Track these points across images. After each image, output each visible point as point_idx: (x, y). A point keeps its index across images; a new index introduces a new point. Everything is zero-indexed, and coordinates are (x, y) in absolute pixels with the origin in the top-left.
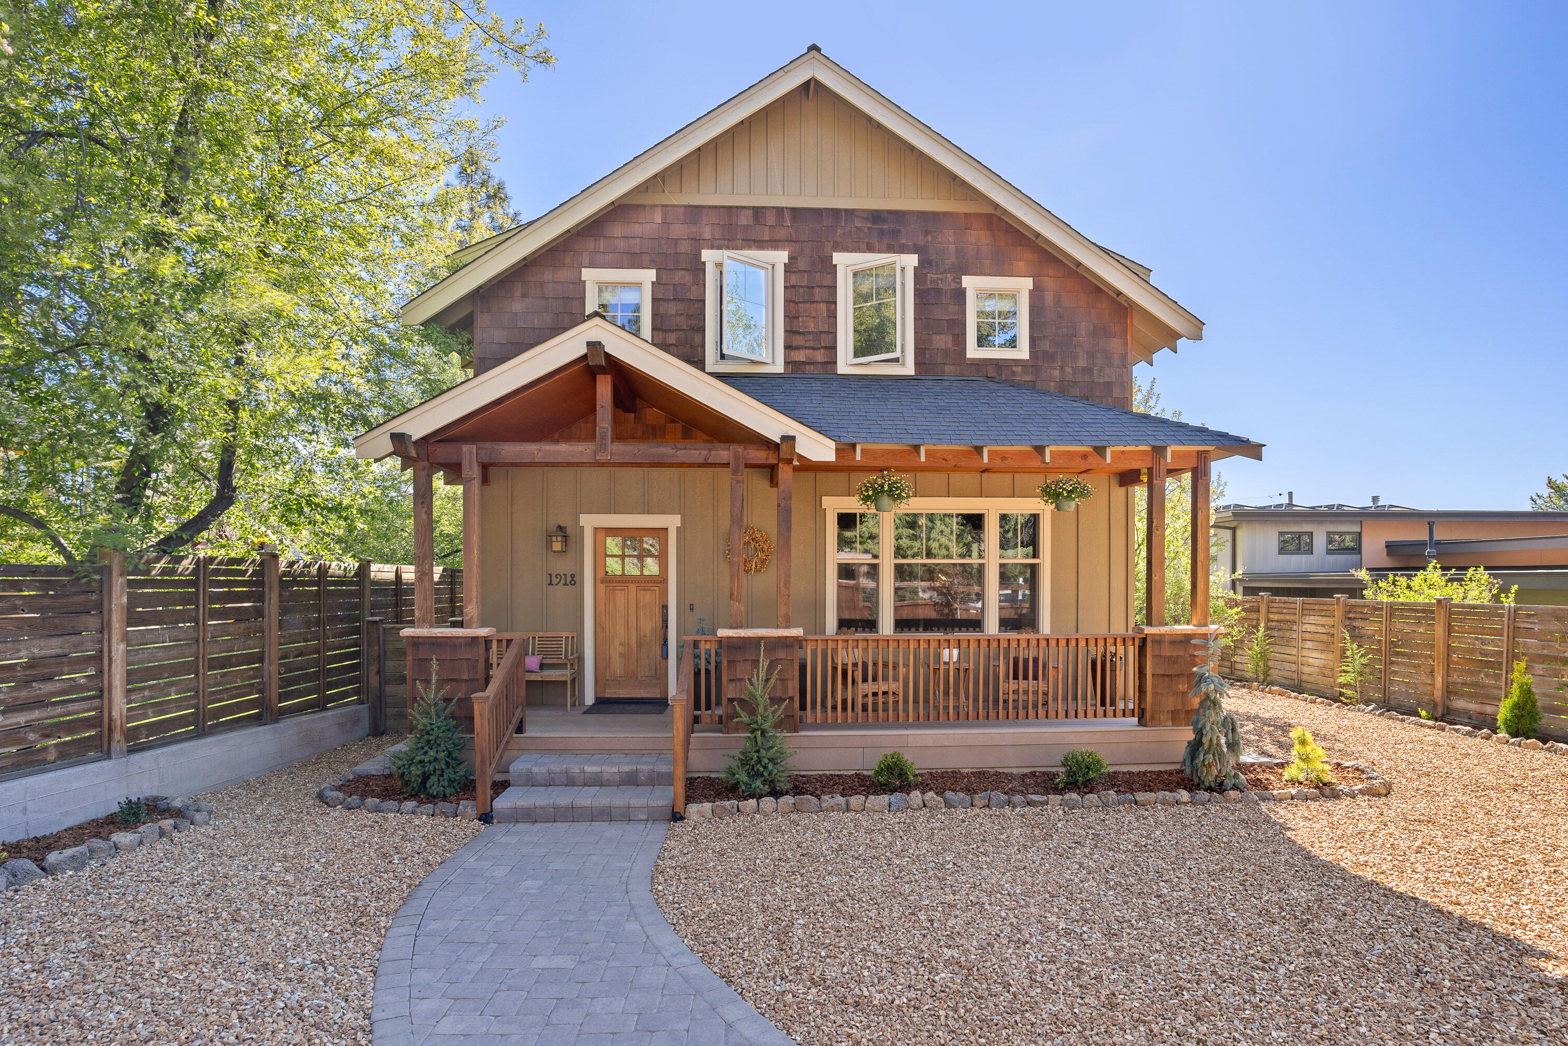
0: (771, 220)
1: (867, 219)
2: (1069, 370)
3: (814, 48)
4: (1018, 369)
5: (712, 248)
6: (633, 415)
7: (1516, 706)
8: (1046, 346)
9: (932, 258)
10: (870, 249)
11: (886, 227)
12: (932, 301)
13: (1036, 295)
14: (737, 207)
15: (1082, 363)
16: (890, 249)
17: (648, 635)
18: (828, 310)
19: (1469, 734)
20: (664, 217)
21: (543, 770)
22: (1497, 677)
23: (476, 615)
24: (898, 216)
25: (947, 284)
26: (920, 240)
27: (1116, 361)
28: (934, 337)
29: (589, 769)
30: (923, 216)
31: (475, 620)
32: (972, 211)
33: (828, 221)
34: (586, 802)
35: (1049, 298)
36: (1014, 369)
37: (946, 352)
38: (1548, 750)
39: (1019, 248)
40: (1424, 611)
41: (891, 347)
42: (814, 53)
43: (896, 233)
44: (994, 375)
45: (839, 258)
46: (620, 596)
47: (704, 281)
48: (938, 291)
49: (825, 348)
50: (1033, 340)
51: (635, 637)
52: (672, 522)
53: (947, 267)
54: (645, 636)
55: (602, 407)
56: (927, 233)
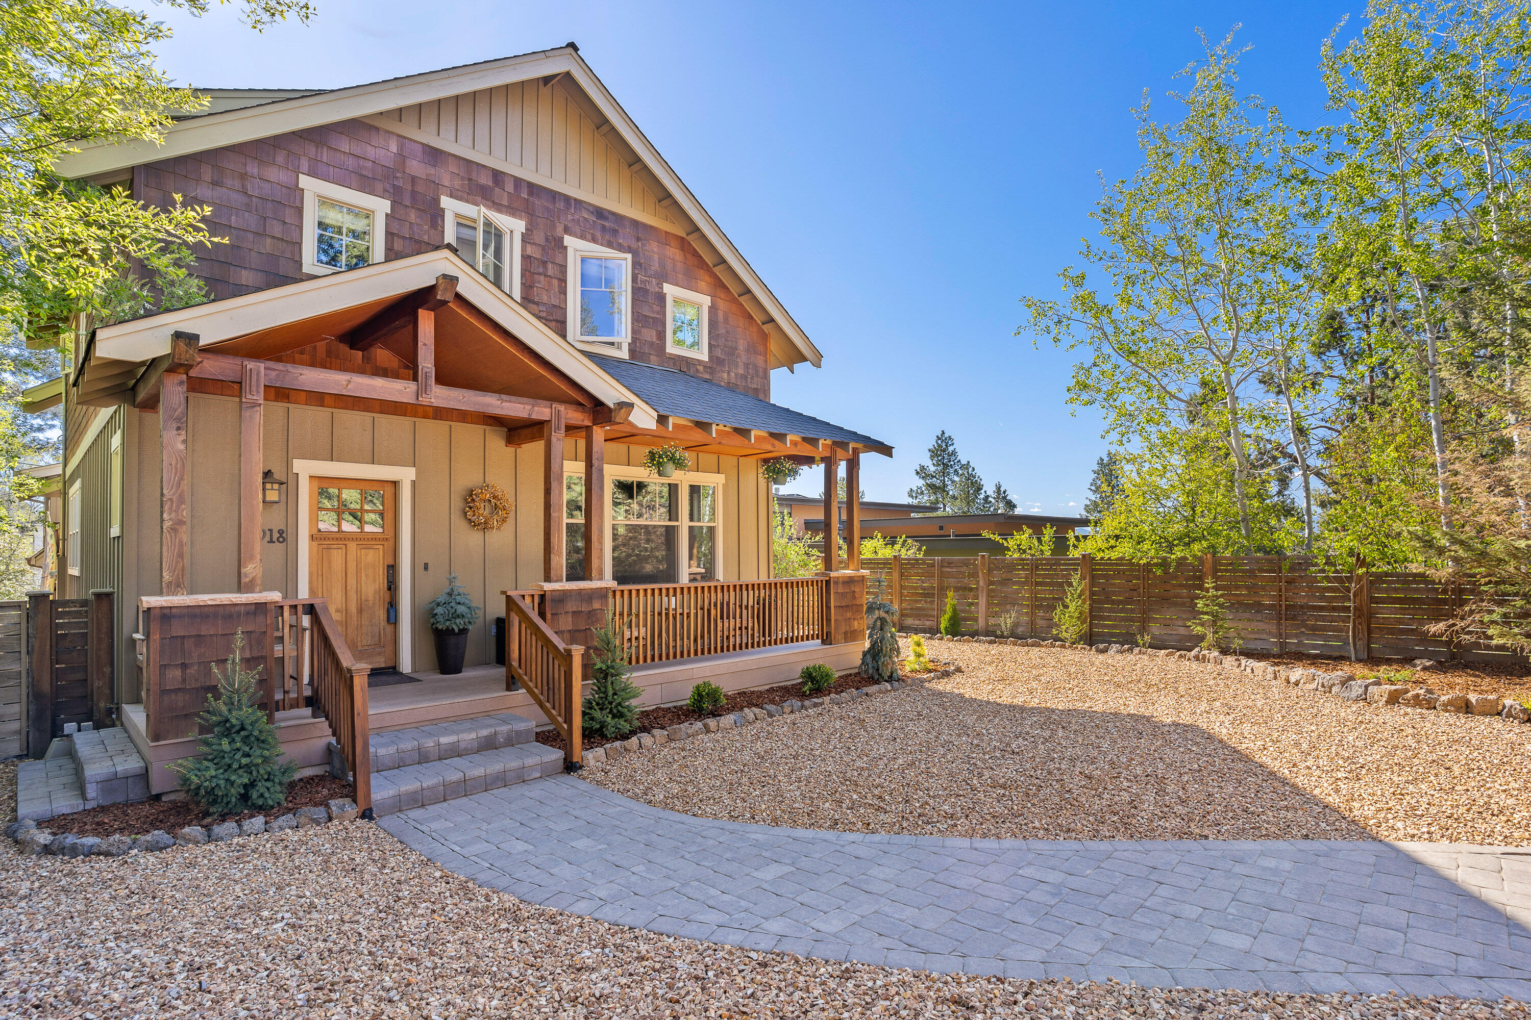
0: (510, 187)
1: (593, 213)
2: (733, 374)
3: (572, 46)
4: (701, 368)
5: (451, 196)
6: (360, 353)
7: (951, 619)
8: (719, 353)
9: (642, 261)
10: (594, 240)
11: (607, 224)
12: (641, 299)
13: (713, 309)
14: (477, 164)
15: (741, 371)
16: (610, 245)
17: (371, 598)
18: (560, 286)
19: (930, 638)
20: (401, 147)
21: (392, 750)
22: (932, 602)
23: (260, 575)
24: (619, 218)
25: (653, 288)
26: (634, 244)
27: (761, 374)
28: (643, 330)
29: (444, 740)
30: (635, 223)
31: (259, 582)
32: (673, 232)
33: (561, 205)
34: (479, 772)
35: (721, 315)
36: (698, 367)
37: (652, 344)
38: (976, 641)
39: (702, 271)
40: (884, 564)
41: (611, 332)
42: (570, 50)
43: (615, 232)
44: (685, 370)
45: (569, 241)
46: (337, 556)
47: (443, 227)
48: (646, 291)
49: (557, 321)
50: (711, 346)
51: (354, 601)
52: (406, 475)
53: (652, 272)
54: (367, 601)
55: (425, 345)
56: (638, 239)
